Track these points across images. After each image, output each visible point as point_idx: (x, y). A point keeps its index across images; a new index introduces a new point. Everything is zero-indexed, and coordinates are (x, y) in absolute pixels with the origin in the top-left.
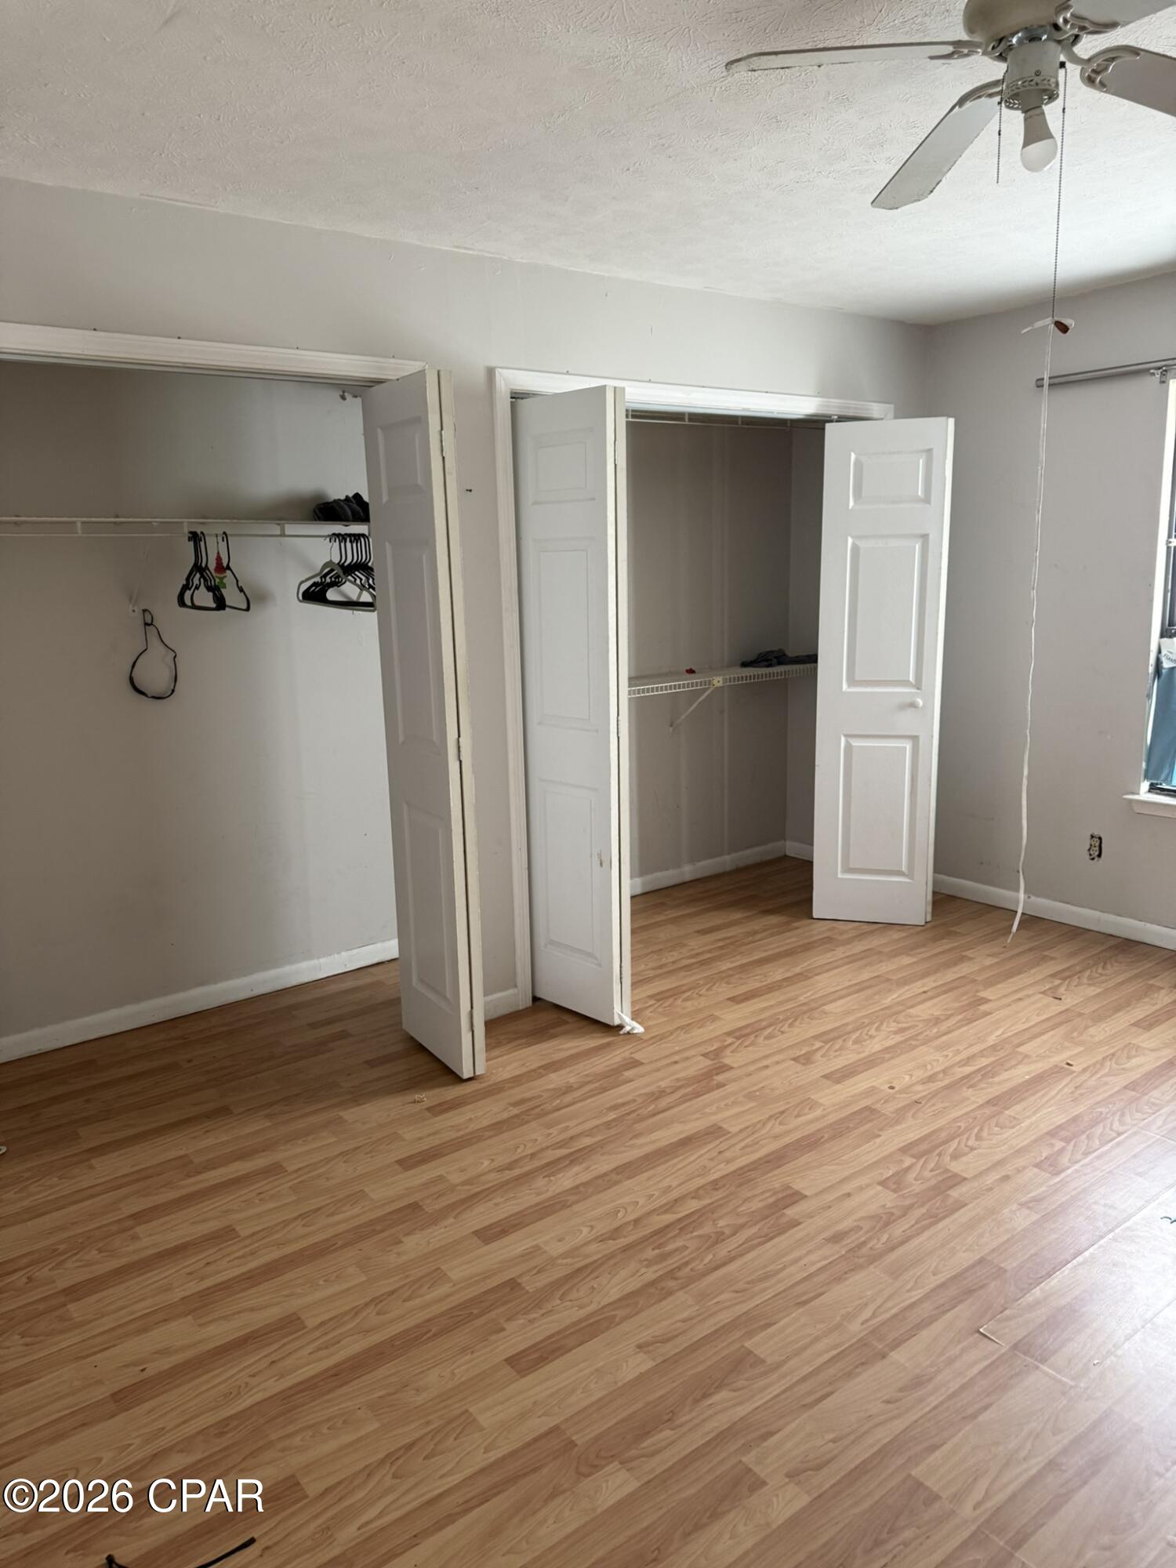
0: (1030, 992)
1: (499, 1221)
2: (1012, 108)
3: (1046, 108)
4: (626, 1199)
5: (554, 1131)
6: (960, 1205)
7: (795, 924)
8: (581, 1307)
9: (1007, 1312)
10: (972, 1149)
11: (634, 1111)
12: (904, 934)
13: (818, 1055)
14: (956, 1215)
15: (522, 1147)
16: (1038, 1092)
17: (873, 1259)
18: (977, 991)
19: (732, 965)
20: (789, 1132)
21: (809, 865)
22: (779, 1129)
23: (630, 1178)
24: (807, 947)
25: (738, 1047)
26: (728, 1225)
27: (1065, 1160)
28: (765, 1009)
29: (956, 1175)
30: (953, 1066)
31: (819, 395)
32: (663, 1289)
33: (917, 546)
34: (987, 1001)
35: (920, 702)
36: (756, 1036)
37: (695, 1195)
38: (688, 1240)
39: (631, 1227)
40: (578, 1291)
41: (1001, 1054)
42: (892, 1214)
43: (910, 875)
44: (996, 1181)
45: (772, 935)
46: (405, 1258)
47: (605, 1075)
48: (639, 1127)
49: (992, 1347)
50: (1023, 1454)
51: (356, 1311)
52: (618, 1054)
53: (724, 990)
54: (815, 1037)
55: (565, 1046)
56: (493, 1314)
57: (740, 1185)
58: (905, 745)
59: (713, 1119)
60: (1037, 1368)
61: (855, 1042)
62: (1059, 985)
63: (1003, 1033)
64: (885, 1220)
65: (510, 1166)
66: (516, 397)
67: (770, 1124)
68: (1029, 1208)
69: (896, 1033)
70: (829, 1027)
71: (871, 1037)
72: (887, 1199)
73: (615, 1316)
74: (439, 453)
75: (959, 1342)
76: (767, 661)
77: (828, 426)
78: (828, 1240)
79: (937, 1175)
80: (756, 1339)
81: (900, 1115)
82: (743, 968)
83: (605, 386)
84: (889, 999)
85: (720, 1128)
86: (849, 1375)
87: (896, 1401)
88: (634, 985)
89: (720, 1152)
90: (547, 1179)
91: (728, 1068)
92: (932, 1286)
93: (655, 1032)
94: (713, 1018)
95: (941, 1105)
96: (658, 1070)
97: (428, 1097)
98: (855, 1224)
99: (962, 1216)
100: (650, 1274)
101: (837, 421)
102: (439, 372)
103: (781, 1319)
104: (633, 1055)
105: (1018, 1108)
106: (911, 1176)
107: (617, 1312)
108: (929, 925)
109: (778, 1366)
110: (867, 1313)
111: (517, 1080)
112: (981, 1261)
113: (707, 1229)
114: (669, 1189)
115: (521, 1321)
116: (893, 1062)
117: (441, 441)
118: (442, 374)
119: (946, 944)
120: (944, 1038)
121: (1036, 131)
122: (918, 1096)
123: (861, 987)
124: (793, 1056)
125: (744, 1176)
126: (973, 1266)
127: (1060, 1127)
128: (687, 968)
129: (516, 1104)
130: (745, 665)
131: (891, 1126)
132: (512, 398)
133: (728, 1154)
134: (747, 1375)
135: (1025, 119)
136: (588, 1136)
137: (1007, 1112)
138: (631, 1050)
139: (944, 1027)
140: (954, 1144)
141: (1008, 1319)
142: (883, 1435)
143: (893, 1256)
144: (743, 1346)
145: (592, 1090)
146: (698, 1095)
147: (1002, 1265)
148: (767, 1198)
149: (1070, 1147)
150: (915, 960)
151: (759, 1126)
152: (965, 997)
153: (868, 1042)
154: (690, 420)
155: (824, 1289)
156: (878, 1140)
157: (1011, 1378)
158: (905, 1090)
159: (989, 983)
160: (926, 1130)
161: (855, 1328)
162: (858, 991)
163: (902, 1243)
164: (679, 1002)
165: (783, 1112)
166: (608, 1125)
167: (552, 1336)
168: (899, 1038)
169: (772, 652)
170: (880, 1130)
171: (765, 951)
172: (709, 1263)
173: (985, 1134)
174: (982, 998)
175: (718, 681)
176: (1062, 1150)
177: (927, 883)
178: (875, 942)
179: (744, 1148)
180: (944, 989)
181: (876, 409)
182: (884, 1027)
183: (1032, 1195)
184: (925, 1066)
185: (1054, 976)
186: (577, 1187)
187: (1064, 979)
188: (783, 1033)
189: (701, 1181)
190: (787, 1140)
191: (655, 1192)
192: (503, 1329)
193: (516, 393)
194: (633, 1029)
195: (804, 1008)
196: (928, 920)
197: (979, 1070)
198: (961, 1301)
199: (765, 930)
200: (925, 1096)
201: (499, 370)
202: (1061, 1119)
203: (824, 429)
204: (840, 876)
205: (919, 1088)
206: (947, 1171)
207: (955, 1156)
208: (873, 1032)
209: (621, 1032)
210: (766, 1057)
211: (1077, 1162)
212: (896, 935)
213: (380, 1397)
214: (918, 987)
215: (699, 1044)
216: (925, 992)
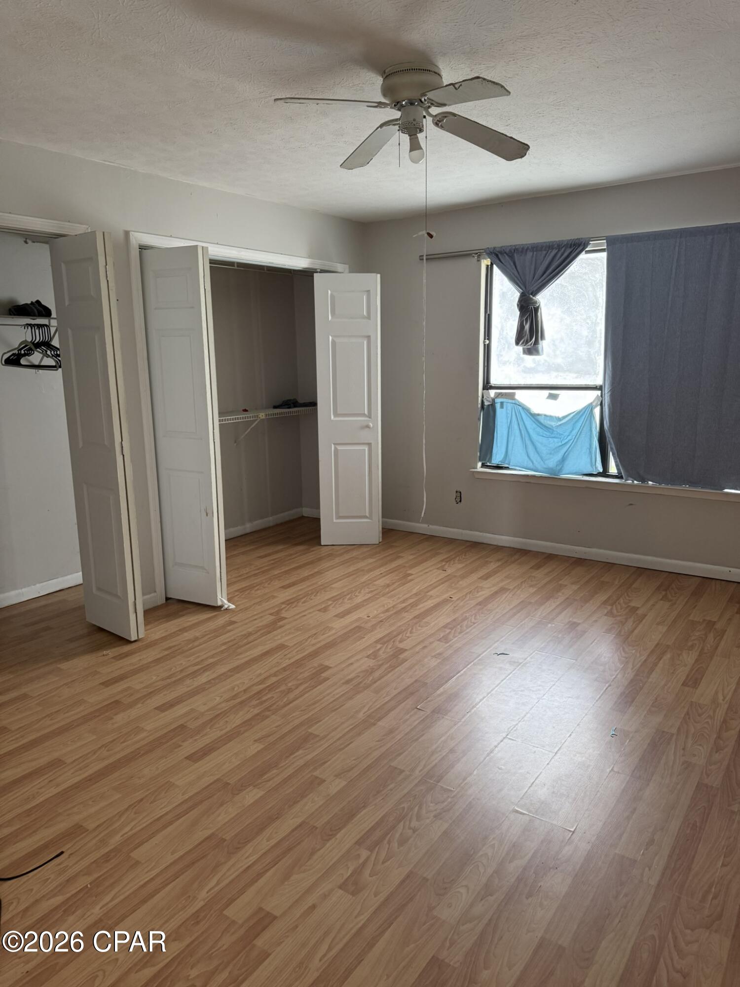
0: (431, 569)
1: (168, 702)
2: (404, 133)
3: (419, 135)
4: (238, 682)
5: (192, 658)
6: (404, 661)
7: (312, 549)
8: (222, 730)
9: (429, 699)
10: (408, 637)
11: (236, 644)
12: (369, 549)
13: (331, 607)
14: (404, 665)
15: (174, 668)
16: (437, 611)
17: (367, 687)
18: (407, 571)
19: (279, 572)
20: (320, 642)
21: (318, 520)
22: (314, 642)
23: (238, 673)
24: (320, 559)
25: (288, 608)
26: (293, 685)
27: (451, 636)
28: (301, 590)
29: (402, 649)
30: (397, 604)
31: (309, 257)
32: (263, 716)
33: (365, 342)
34: (411, 575)
35: (371, 425)
36: (298, 603)
37: (275, 675)
38: (274, 694)
39: (243, 693)
40: (219, 724)
41: (420, 596)
42: (373, 669)
43: (370, 517)
44: (420, 649)
45: (301, 555)
46: (116, 725)
47: (215, 630)
48: (239, 650)
49: (422, 713)
50: (439, 749)
51: (95, 752)
52: (221, 620)
53: (277, 584)
54: (328, 600)
55: (190, 620)
56: (174, 741)
57: (297, 667)
58: (364, 448)
59: (279, 642)
60: (443, 717)
61: (349, 599)
62: (445, 565)
63: (420, 588)
64: (370, 671)
65: (169, 677)
66: (143, 248)
67: (309, 640)
68: (436, 658)
69: (368, 593)
70: (335, 594)
71: (356, 596)
72: (371, 663)
73: (241, 730)
74: (105, 278)
75: (408, 713)
76: (288, 405)
77: (315, 275)
78: (343, 684)
79: (393, 650)
80: (313, 728)
81: (374, 627)
82: (286, 572)
83: (197, 246)
84: (365, 578)
85: (284, 645)
86: (359, 734)
87: (382, 740)
88: (228, 585)
89: (285, 655)
90: (191, 680)
91: (285, 618)
92: (394, 694)
93: (242, 607)
94: (274, 597)
95: (393, 621)
96: (246, 624)
97: (111, 652)
98: (356, 675)
99: (406, 665)
100: (256, 711)
101: (320, 273)
102: (104, 233)
103: (324, 719)
104: (231, 619)
105: (429, 618)
106: (381, 652)
107: (241, 729)
108: (381, 544)
109: (325, 736)
110: (366, 709)
111: (164, 639)
112: (416, 681)
113: (283, 688)
114: (260, 674)
115: (190, 741)
116: (367, 606)
117: (106, 272)
118: (105, 234)
119: (391, 551)
120: (393, 593)
121: (415, 146)
122: (381, 619)
123: (349, 575)
124: (318, 609)
125: (299, 664)
126: (412, 684)
127: (448, 624)
128: (255, 575)
129: (167, 649)
130: (275, 407)
131: (369, 633)
132: (140, 249)
133: (289, 656)
134: (311, 743)
135: (410, 139)
136: (211, 658)
137: (424, 621)
138: (230, 617)
139: (391, 588)
140: (400, 636)
141: (429, 701)
142: (376, 754)
143: (375, 685)
144: (308, 732)
145: (210, 638)
146: (270, 632)
147: (425, 681)
148: (312, 671)
149: (453, 631)
150: (374, 560)
151: (304, 641)
152: (401, 574)
153: (355, 599)
154: (238, 266)
155: (345, 703)
156: (364, 640)
157: (432, 723)
158: (374, 617)
159: (411, 567)
160: (387, 632)
161: (361, 715)
162: (347, 577)
163: (379, 679)
164: (253, 592)
165: (315, 634)
166: (222, 652)
167: (207, 745)
168: (370, 595)
169: (290, 400)
170: (364, 635)
171: (298, 563)
172: (286, 701)
173: (414, 630)
174: (409, 574)
175: (262, 415)
176: (450, 632)
177: (379, 522)
178: (355, 554)
179: (298, 651)
180: (390, 571)
181: (340, 267)
182: (362, 591)
183: (438, 652)
184: (384, 606)
185: (442, 561)
186: (210, 681)
187: (447, 562)
188: (311, 599)
189: (276, 669)
190: (318, 645)
191: (253, 677)
192: (180, 746)
193: (141, 246)
194: (229, 607)
195: (321, 587)
196: (380, 541)
197: (409, 605)
198: (408, 698)
199: (297, 553)
200: (385, 618)
201: (132, 233)
202: (449, 620)
203: (313, 276)
204: (335, 521)
205: (382, 615)
206: (397, 648)
207: (400, 642)
208: (357, 594)
209: (222, 609)
210: (304, 611)
211: (456, 637)
212: (365, 549)
213: (118, 784)
214: (377, 572)
215: (268, 609)
216: (381, 574)
